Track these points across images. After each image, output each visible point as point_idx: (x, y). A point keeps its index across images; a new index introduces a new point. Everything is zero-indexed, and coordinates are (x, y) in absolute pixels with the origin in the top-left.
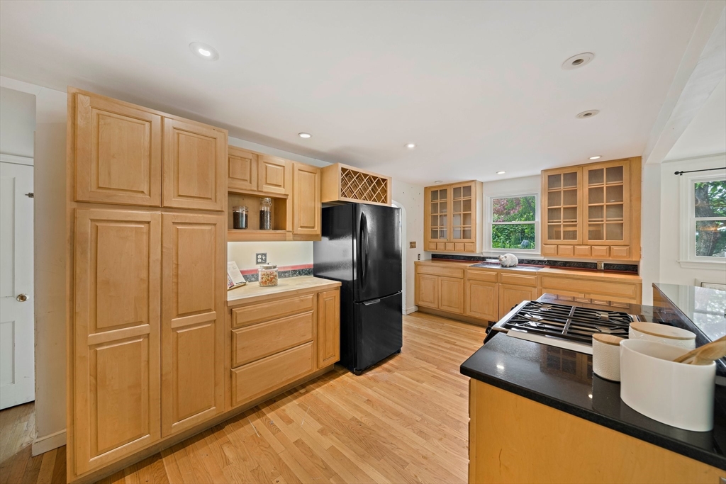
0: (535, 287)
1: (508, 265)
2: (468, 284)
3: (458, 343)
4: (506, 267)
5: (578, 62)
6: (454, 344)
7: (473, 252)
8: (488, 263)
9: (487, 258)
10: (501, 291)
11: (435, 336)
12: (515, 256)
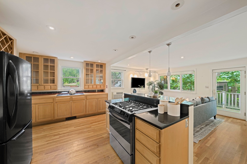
0: (84, 100)
1: (73, 94)
2: (56, 104)
3: (60, 133)
4: (72, 94)
5: (132, 38)
6: (59, 134)
7: (56, 89)
8: (63, 94)
9: (62, 92)
10: (72, 104)
11: (45, 137)
12: (74, 90)
